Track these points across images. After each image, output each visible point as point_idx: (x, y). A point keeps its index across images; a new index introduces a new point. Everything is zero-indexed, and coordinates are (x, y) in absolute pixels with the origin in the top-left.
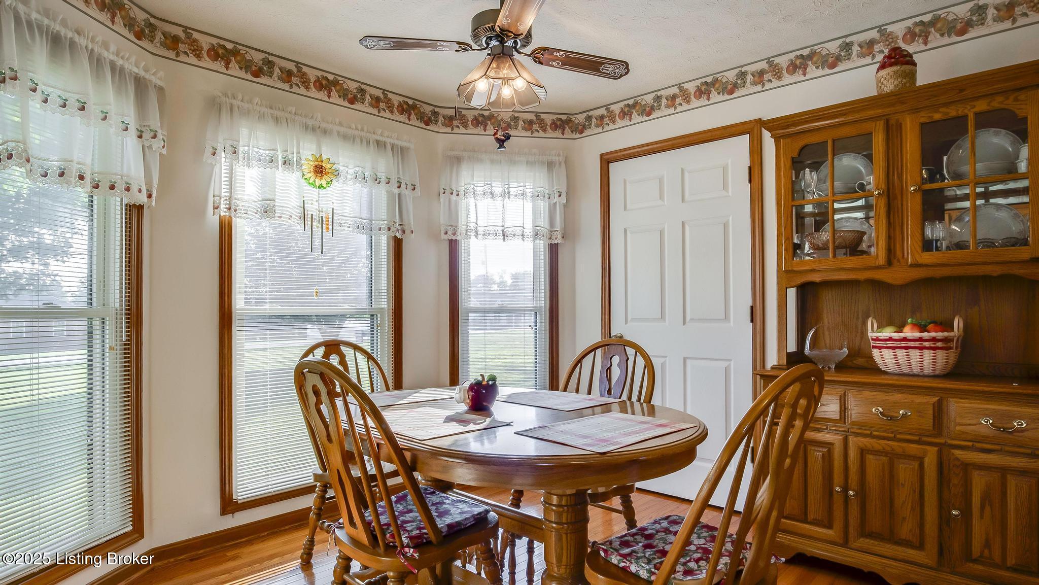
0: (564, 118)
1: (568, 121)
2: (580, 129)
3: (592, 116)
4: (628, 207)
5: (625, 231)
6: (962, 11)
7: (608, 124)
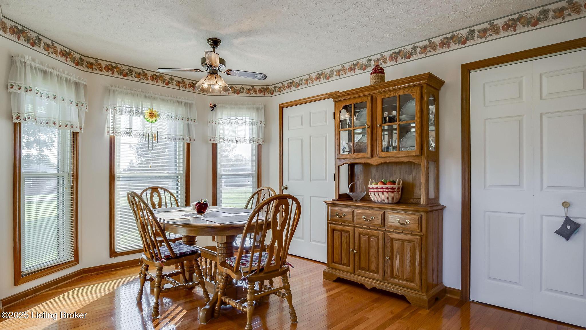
0: (265, 87)
1: (267, 89)
2: (272, 93)
3: (276, 87)
4: (290, 129)
5: (289, 139)
6: (409, 48)
7: (282, 91)
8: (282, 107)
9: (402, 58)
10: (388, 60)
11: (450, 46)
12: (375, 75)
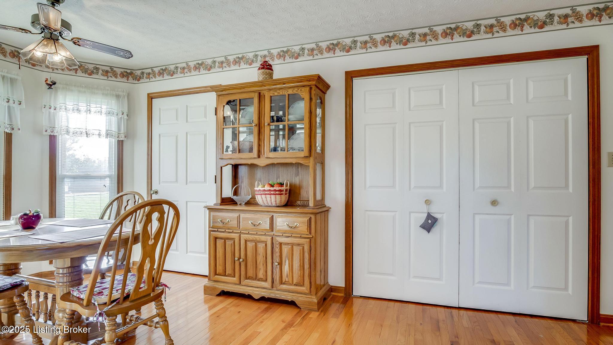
0: (129, 71)
1: (131, 74)
2: (138, 79)
3: (144, 72)
4: (161, 123)
5: (160, 135)
6: (297, 49)
7: (152, 78)
8: (151, 98)
9: (290, 58)
10: (275, 58)
11: (335, 52)
12: (263, 70)
